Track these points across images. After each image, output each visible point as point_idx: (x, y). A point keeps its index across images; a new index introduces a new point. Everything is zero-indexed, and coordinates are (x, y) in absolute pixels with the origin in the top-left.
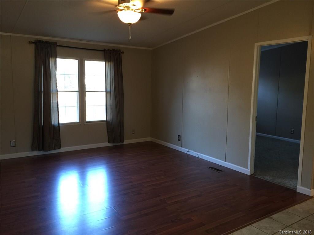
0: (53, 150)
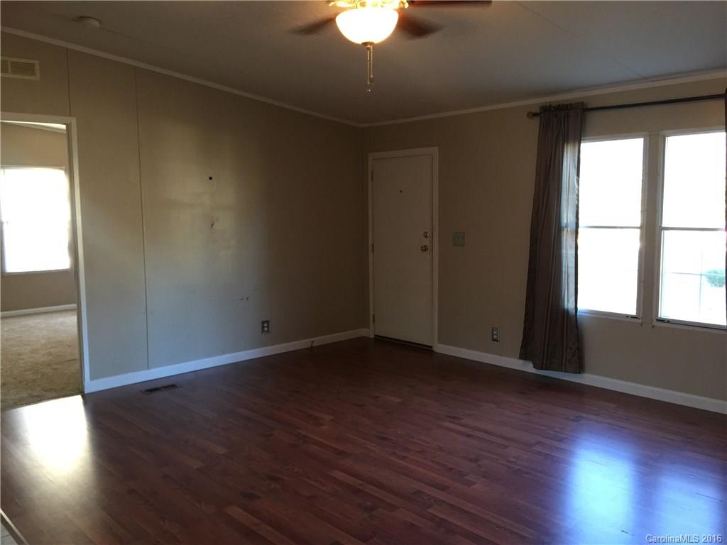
0: (562, 371)
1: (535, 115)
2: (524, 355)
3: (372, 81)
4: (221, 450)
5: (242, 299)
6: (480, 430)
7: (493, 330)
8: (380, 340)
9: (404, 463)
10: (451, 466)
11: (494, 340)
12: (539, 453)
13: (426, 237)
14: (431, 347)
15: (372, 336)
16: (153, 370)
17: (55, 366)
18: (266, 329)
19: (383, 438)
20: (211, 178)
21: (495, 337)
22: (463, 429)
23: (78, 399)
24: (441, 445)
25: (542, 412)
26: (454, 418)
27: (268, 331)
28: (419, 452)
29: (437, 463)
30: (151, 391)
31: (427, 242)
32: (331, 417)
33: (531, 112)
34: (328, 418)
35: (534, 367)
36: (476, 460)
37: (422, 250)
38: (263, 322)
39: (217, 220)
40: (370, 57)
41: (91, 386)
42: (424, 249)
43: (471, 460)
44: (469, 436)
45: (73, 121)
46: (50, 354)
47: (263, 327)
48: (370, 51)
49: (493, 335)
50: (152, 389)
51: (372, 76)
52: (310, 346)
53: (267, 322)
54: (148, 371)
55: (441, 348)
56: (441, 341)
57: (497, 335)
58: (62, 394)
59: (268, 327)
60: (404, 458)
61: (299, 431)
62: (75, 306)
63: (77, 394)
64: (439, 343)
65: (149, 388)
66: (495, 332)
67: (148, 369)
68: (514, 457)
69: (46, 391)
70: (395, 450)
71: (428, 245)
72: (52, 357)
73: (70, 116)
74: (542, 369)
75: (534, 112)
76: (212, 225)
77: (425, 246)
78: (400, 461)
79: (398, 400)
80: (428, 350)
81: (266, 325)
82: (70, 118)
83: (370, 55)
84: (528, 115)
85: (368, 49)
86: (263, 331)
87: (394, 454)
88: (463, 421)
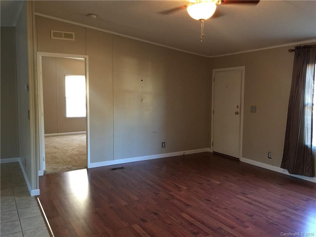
1: (292, 50)
2: (283, 166)
3: (203, 36)
4: (136, 198)
5: (154, 132)
6: (255, 201)
7: (269, 153)
8: (215, 154)
9: (216, 213)
10: (238, 217)
11: (269, 158)
12: (284, 215)
13: (238, 108)
14: (239, 159)
15: (212, 152)
16: (115, 160)
17: (79, 156)
18: (164, 146)
19: (209, 200)
20: (142, 80)
21: (270, 156)
22: (248, 200)
23: (85, 171)
24: (235, 207)
25: (290, 195)
26: (244, 194)
27: (164, 147)
28: (224, 209)
29: (232, 215)
30: (113, 169)
31: (238, 110)
32: (186, 188)
33: (290, 49)
34: (185, 188)
35: (289, 173)
36: (251, 216)
37: (236, 114)
38: (162, 143)
39: (144, 98)
40: (202, 26)
41: (91, 165)
42: (237, 113)
43: (249, 215)
44: (250, 203)
45: (87, 57)
46: (78, 151)
47: (162, 145)
48: (203, 23)
49: (269, 155)
50: (114, 168)
51: (203, 34)
52: (183, 154)
53: (164, 143)
54: (113, 161)
55: (243, 160)
56: (243, 156)
57: (271, 155)
58: (80, 168)
59: (164, 145)
60: (216, 211)
61: (170, 193)
62: (85, 132)
63: (85, 168)
64: (242, 157)
65: (113, 168)
66: (270, 154)
67: (113, 160)
68: (270, 216)
69: (73, 166)
70: (212, 207)
71: (239, 111)
72: (79, 152)
73: (86, 55)
74: (293, 174)
75: (292, 49)
76: (142, 101)
77: (237, 112)
78: (214, 212)
79: (218, 183)
80: (237, 160)
81: (164, 144)
82: (86, 56)
83: (202, 25)
84: (289, 51)
85: (202, 22)
86: (162, 147)
87: (212, 208)
88: (249, 196)
